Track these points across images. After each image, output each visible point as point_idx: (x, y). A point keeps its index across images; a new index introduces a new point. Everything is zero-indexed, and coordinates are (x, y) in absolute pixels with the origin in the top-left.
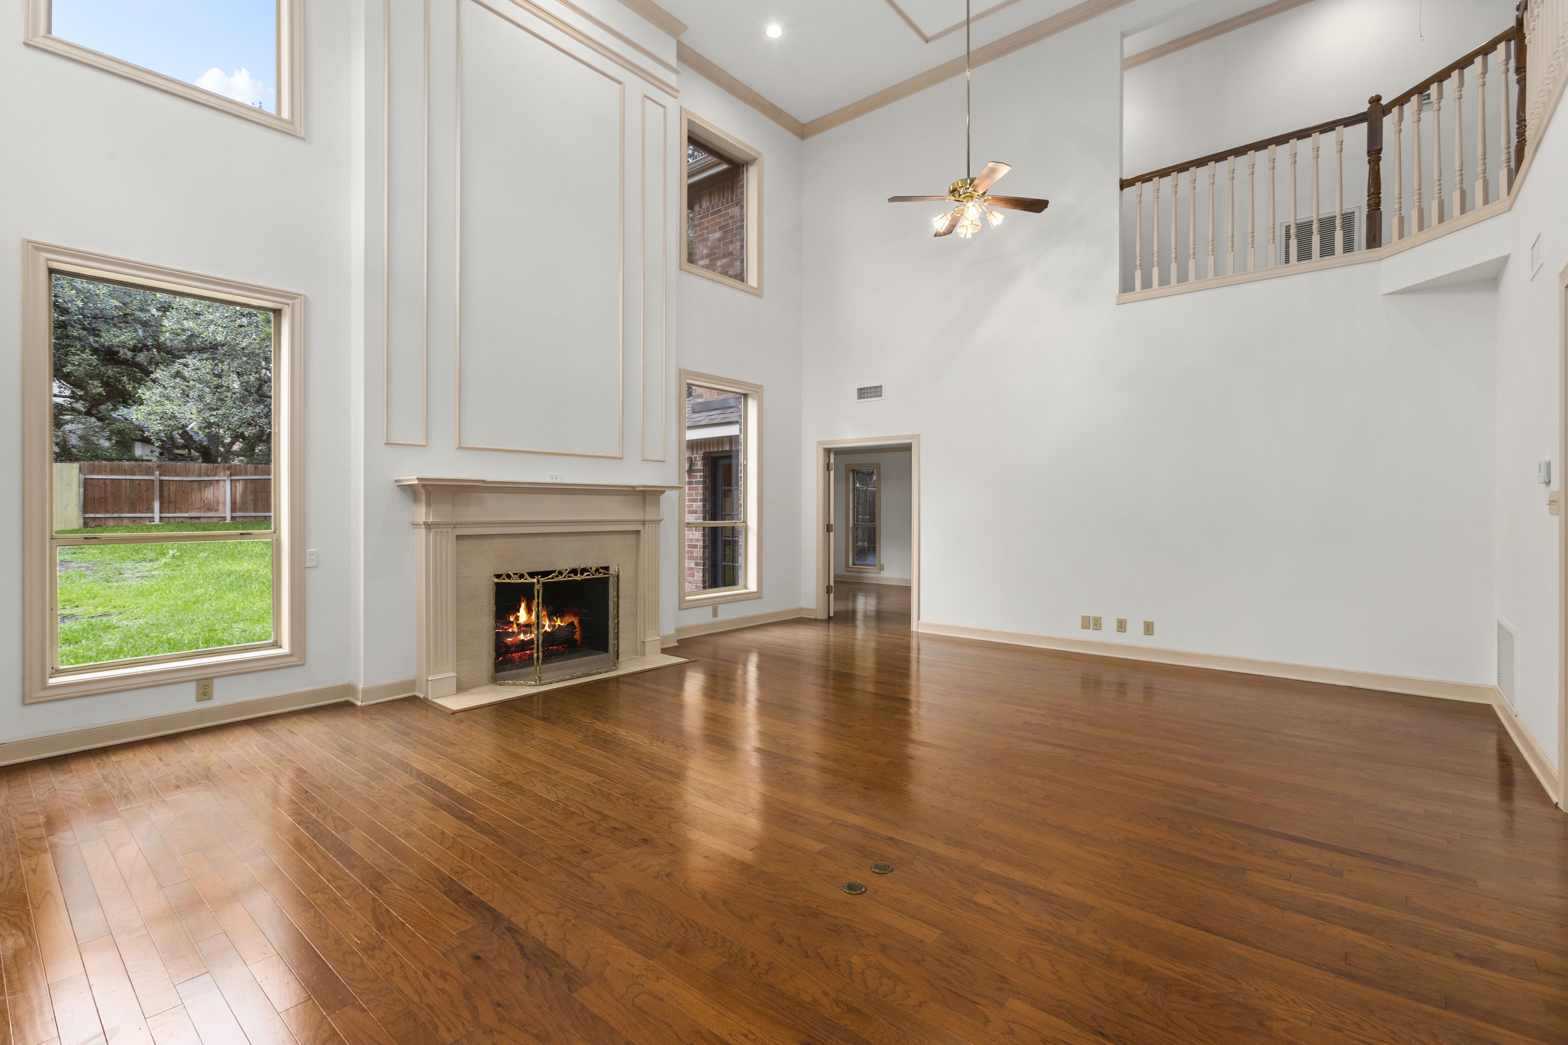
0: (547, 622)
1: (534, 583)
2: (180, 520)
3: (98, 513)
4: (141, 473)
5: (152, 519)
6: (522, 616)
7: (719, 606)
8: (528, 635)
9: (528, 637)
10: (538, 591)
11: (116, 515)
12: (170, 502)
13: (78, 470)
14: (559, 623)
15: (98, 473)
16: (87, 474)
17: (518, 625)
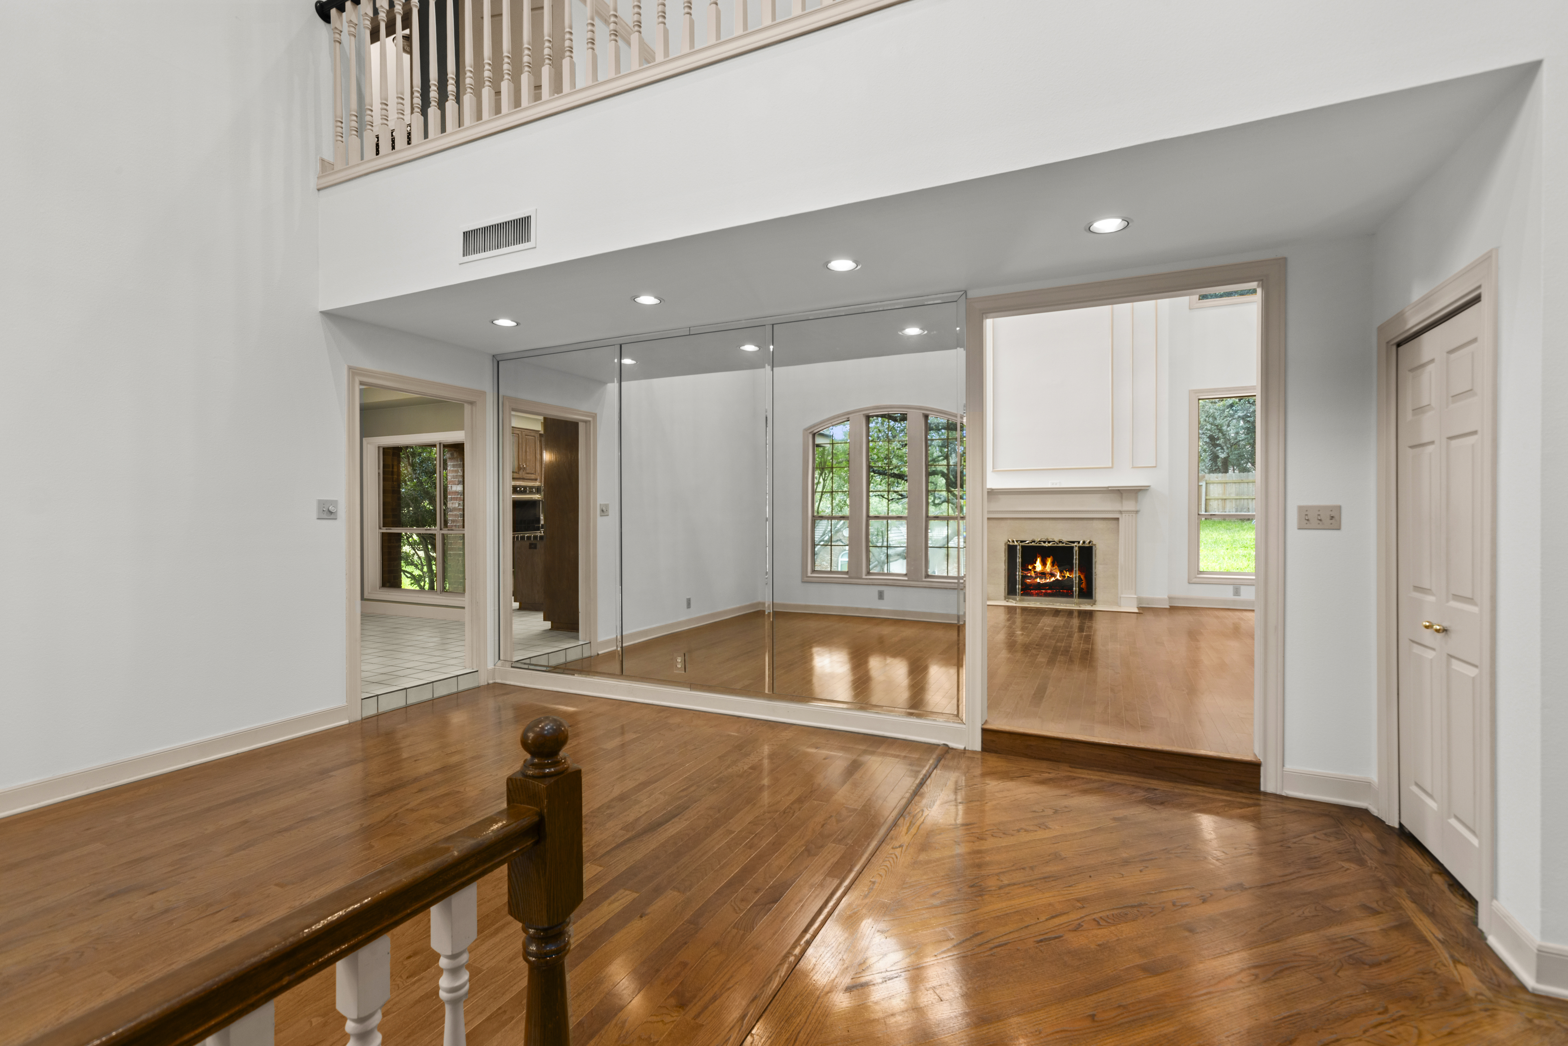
7: (1242, 588)
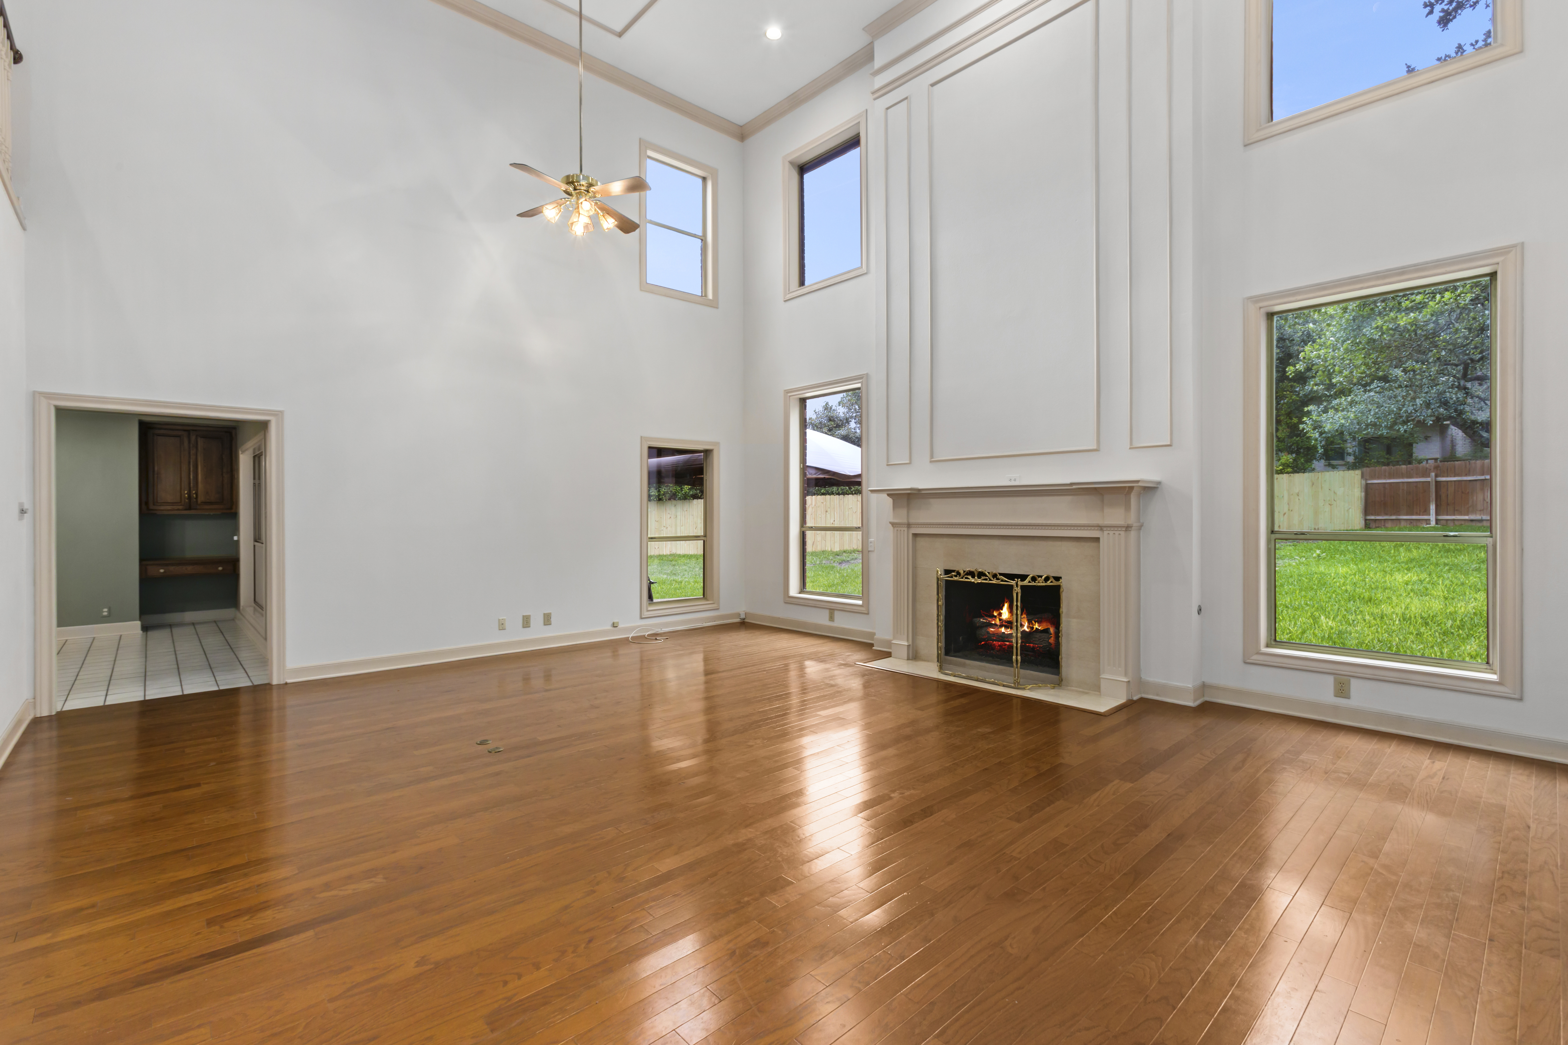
0: (1027, 623)
1: (1012, 586)
2: (1460, 522)
3: (1378, 515)
4: (1418, 476)
5: (1428, 521)
6: (1005, 614)
8: (1009, 630)
9: (1009, 631)
10: (1017, 594)
11: (1394, 517)
12: (1448, 504)
13: (1360, 477)
14: (1036, 626)
15: (1379, 478)
16: (1369, 480)
17: (1000, 620)
